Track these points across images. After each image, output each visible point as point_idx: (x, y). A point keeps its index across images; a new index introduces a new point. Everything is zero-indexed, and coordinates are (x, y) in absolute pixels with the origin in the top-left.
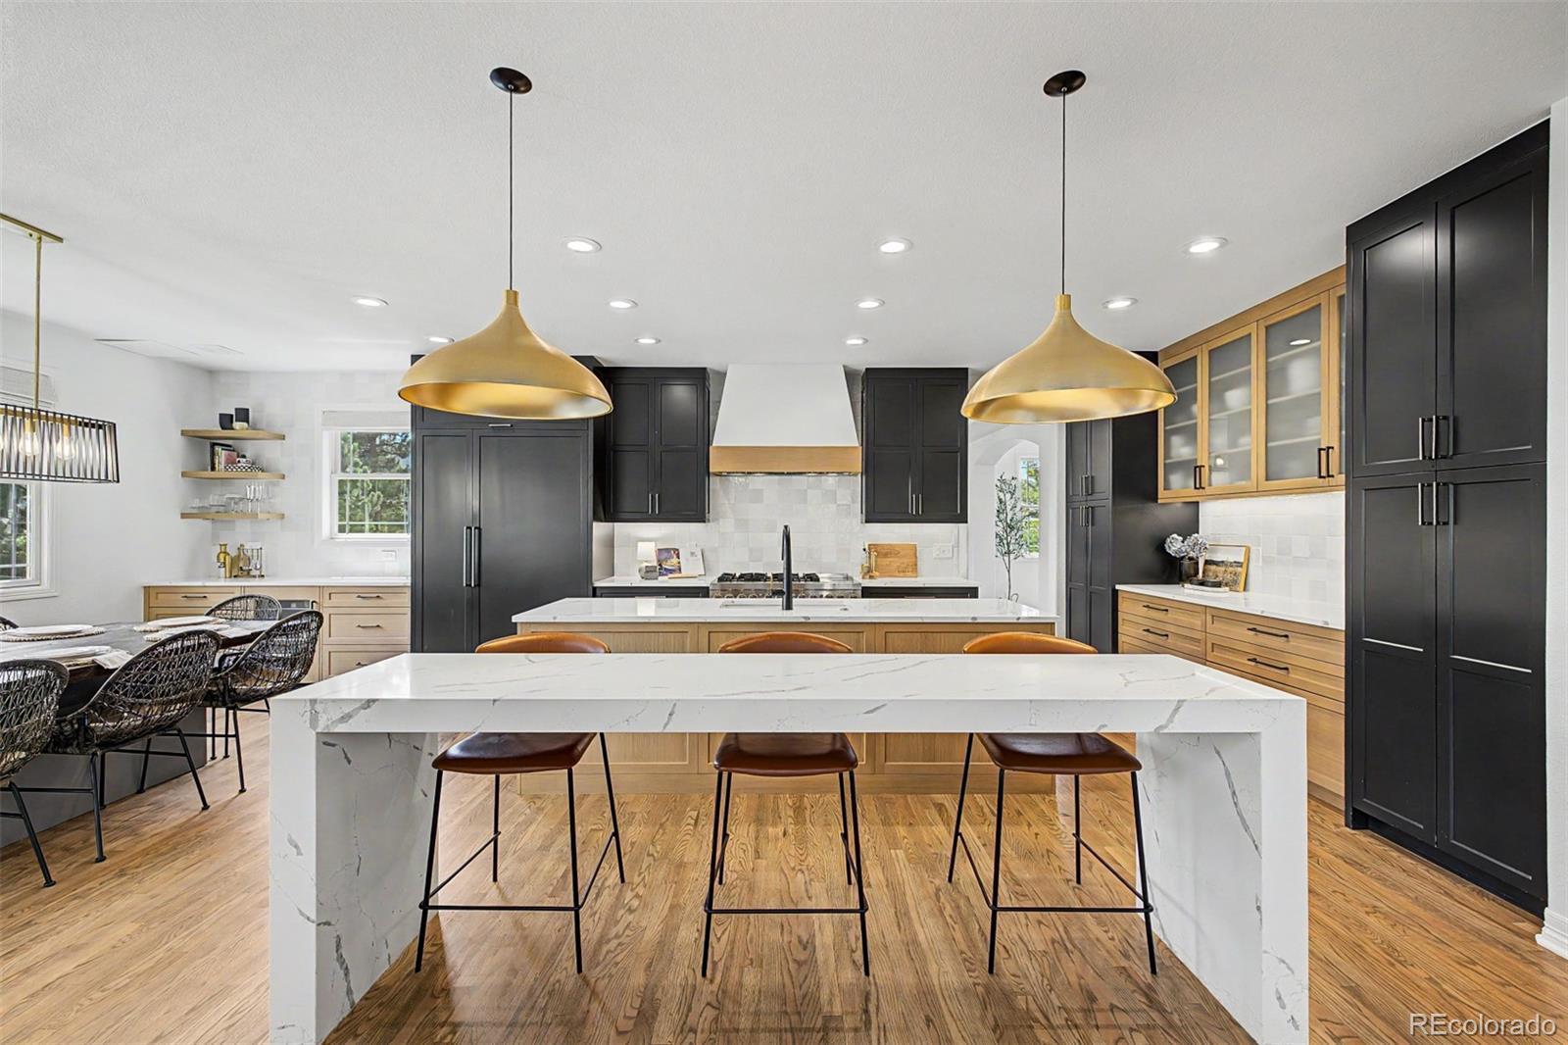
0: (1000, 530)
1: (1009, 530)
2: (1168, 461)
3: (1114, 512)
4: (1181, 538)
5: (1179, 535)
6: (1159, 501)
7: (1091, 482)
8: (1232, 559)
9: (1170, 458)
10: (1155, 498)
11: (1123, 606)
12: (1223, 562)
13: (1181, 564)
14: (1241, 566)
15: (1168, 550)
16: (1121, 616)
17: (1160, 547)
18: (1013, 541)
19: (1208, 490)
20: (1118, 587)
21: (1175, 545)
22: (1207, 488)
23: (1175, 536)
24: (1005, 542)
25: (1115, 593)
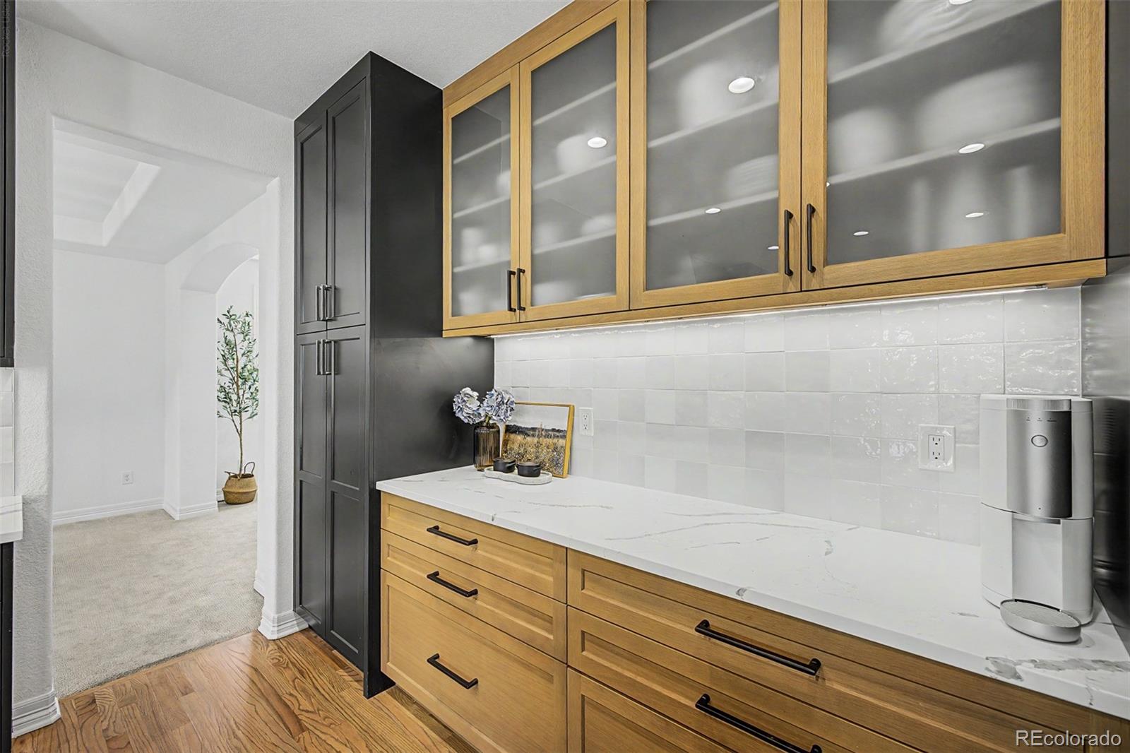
0: (226, 380)
1: (240, 381)
2: (457, 270)
3: (375, 349)
4: (476, 394)
5: (473, 390)
6: (445, 334)
7: (332, 294)
8: (549, 426)
9: (460, 265)
10: (438, 332)
11: (391, 521)
12: (534, 429)
13: (476, 437)
14: (564, 437)
15: (459, 415)
16: (385, 538)
17: (446, 409)
18: (247, 395)
19: (530, 313)
20: (380, 485)
21: (468, 406)
22: (528, 308)
23: (468, 390)
24: (234, 397)
25: (376, 496)
